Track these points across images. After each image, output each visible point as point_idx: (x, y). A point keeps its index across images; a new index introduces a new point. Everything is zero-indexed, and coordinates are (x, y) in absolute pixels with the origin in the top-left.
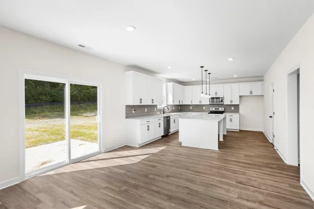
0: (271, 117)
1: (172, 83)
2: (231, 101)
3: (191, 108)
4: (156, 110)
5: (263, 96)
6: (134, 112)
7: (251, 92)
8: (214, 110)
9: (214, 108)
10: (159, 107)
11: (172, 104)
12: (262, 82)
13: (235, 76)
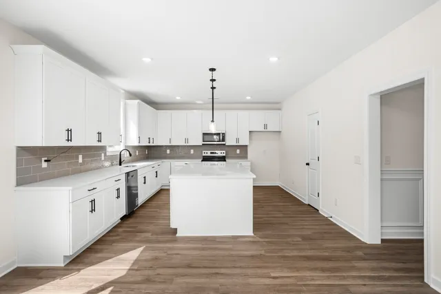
0: (308, 164)
1: (138, 101)
2: (238, 140)
3: (168, 151)
4: (103, 159)
5: (280, 132)
6: (45, 165)
7: (266, 126)
8: (209, 154)
9: (209, 152)
10: (110, 151)
11: (136, 144)
12: (280, 111)
13: (248, 98)
